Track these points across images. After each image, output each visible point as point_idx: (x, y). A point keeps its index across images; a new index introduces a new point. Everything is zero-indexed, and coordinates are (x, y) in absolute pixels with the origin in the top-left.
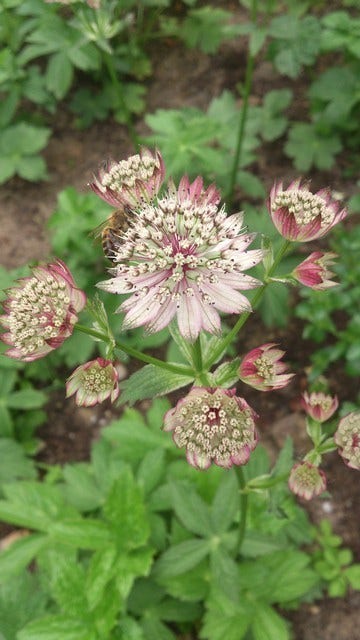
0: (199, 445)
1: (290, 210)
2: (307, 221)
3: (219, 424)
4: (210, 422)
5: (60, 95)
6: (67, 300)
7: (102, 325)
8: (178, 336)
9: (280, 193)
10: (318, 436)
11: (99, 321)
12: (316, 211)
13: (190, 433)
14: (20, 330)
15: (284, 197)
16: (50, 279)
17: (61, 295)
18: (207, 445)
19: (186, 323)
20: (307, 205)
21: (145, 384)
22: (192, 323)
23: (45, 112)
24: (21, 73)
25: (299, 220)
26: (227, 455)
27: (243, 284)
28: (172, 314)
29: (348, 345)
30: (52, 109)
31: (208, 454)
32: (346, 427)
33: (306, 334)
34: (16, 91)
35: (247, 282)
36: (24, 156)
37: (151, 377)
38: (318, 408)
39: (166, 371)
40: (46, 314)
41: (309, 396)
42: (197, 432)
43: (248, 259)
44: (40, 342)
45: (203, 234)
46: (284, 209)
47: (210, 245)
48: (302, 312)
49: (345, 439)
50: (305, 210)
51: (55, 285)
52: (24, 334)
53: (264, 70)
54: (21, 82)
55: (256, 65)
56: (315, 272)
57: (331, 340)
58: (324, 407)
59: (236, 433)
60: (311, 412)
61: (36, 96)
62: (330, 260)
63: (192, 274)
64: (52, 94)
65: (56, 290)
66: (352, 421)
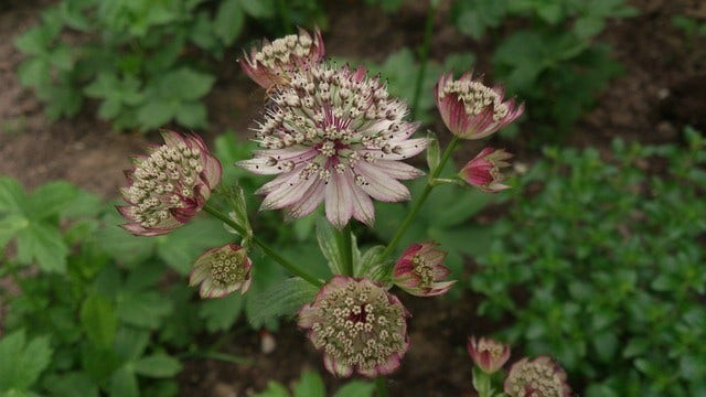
0: (340, 349)
1: (459, 98)
2: (478, 111)
3: (364, 321)
4: (354, 318)
5: (228, 41)
6: (200, 169)
7: (239, 215)
8: (328, 249)
9: (450, 83)
10: (486, 391)
11: (237, 211)
12: (487, 102)
13: (330, 330)
14: (141, 201)
15: (453, 87)
16: (182, 145)
17: (193, 163)
18: (349, 348)
19: (334, 208)
20: (477, 95)
21: (286, 298)
22: (342, 209)
23: (211, 59)
24: (189, 17)
25: (469, 110)
26: (371, 363)
27: (403, 174)
28: (320, 199)
29: (527, 324)
30: (219, 55)
31: (350, 360)
32: (519, 375)
33: (481, 310)
34: (181, 34)
35: (408, 171)
36: (185, 102)
37: (293, 292)
38: (486, 354)
39: (312, 286)
40: (173, 182)
41: (477, 342)
42: (337, 330)
43: (411, 148)
44: (163, 214)
45: (359, 105)
46: (453, 96)
47: (368, 119)
48: (477, 284)
49: (516, 388)
50: (476, 100)
51: (187, 153)
52: (147, 204)
53: (447, 34)
54: (189, 25)
55: (437, 30)
56: (486, 168)
57: (509, 319)
58: (493, 355)
59: (384, 334)
60: (478, 360)
61: (203, 40)
62: (503, 160)
63: (345, 152)
64: (220, 41)
65: (189, 158)
66: (525, 368)
